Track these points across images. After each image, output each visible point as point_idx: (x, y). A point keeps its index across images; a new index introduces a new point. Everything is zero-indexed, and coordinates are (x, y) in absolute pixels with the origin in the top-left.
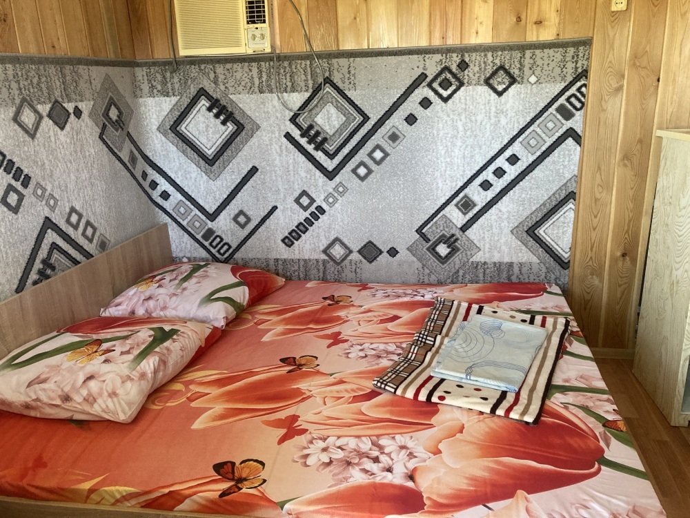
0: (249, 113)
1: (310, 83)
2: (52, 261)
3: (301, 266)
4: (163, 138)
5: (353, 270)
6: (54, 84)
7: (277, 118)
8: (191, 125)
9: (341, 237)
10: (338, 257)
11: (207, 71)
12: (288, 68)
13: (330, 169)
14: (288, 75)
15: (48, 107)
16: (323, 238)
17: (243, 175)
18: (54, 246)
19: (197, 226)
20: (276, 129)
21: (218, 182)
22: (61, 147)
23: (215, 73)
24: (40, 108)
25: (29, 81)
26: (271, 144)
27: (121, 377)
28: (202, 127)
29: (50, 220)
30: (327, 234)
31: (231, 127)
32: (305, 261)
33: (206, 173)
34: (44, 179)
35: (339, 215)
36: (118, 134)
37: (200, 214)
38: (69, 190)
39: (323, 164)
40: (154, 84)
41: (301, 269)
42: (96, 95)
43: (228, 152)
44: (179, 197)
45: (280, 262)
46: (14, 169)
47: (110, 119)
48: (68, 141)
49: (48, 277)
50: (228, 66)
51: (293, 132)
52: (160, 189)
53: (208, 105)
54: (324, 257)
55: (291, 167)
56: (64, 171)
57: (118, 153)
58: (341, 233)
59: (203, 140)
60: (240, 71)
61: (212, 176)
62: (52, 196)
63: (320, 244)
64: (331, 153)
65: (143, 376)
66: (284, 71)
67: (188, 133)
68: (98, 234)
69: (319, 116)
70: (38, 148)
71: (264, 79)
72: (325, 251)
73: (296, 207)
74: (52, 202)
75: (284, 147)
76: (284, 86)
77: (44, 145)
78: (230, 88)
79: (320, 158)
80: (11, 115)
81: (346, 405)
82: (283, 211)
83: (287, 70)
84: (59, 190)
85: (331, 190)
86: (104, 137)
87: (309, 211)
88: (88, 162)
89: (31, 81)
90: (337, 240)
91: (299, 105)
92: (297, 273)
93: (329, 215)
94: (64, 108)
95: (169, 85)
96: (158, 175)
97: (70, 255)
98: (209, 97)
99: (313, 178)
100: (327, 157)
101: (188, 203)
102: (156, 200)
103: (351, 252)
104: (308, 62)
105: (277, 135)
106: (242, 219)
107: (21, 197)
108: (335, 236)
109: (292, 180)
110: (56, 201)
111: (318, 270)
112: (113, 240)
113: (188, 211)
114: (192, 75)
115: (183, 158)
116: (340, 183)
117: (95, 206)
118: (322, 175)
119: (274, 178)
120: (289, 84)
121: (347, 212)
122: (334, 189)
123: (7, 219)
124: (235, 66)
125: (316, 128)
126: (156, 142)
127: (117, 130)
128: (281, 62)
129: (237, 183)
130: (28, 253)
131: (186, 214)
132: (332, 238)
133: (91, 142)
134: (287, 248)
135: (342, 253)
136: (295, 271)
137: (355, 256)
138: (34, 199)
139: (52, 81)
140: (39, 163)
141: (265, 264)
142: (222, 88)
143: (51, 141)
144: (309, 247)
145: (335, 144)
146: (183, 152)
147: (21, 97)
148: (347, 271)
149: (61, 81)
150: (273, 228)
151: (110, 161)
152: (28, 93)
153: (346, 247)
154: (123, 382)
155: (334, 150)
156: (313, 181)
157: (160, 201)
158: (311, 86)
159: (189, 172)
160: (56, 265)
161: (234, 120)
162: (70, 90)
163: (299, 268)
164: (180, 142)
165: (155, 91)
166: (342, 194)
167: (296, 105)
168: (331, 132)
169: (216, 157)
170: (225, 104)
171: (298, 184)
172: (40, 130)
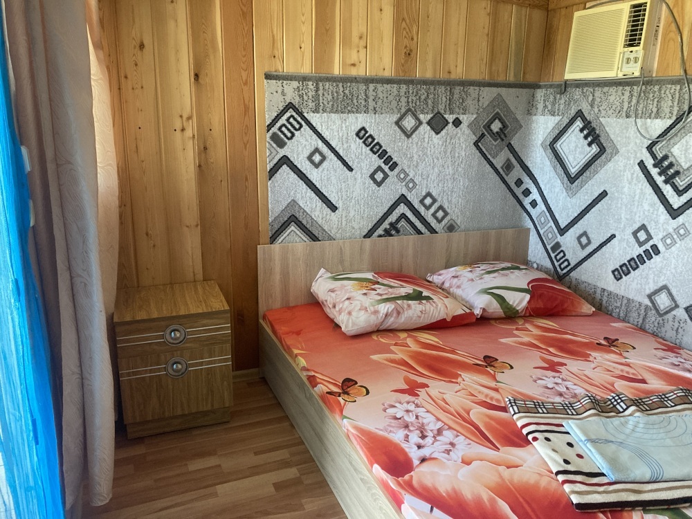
0: (612, 137)
1: (676, 109)
2: (399, 226)
3: (624, 305)
4: (544, 153)
5: (675, 329)
6: (440, 100)
7: (636, 143)
8: (565, 144)
9: (670, 287)
10: (662, 307)
11: (588, 93)
12: (657, 93)
13: (675, 207)
14: (656, 100)
15: (429, 116)
16: (651, 281)
17: (594, 198)
18: (403, 216)
19: (550, 237)
20: (633, 156)
21: (574, 200)
22: (432, 146)
23: (593, 96)
24: (422, 117)
25: (418, 97)
26: (625, 171)
27: (362, 306)
28: (573, 145)
29: (405, 197)
30: (656, 278)
31: (595, 149)
32: (629, 300)
33: (566, 190)
34: (409, 167)
35: (674, 261)
36: (495, 143)
37: (554, 227)
38: (429, 179)
39: (669, 200)
40: (547, 103)
41: (623, 307)
42: (481, 110)
43: (587, 173)
44: (543, 208)
45: (606, 294)
46: (386, 157)
47: (491, 130)
48: (440, 143)
49: (391, 235)
50: (606, 89)
51: (647, 160)
52: (531, 198)
53: (581, 126)
54: (647, 302)
55: (637, 197)
56: (430, 165)
57: (491, 159)
58: (671, 281)
59: (571, 158)
60: (614, 95)
61: (570, 193)
62: (412, 180)
63: (647, 287)
64: (681, 188)
65: (376, 312)
66: (653, 96)
67: (561, 151)
68: (448, 218)
69: (676, 147)
70: (411, 145)
71: (633, 104)
72: (650, 296)
73: (632, 240)
74: (411, 185)
75: (635, 175)
76: (650, 111)
77: (417, 143)
78: (602, 111)
79: (668, 192)
80: (395, 120)
81: (468, 402)
82: (620, 241)
83: (656, 95)
84: (420, 177)
85: (671, 230)
86: (479, 144)
87: (644, 248)
88: (455, 162)
89: (420, 97)
90: (664, 288)
91: (659, 132)
92: (618, 310)
93: (663, 256)
94: (445, 118)
95: (557, 105)
96: (533, 185)
97: (416, 227)
98: (584, 119)
99: (655, 212)
100: (675, 193)
101: (548, 214)
102: (526, 207)
103: (677, 306)
104: (678, 87)
105: (632, 162)
106: (584, 240)
107: (386, 176)
108: (664, 283)
109: (634, 210)
110: (415, 185)
111: (639, 315)
112: (463, 227)
113: (547, 222)
114: (576, 97)
115: (553, 174)
116: (683, 224)
117: (452, 196)
118: (666, 212)
119: (619, 205)
120: (655, 110)
121: (683, 259)
122: (675, 230)
123: (371, 189)
124: (611, 90)
125: (671, 159)
126: (538, 155)
127: (495, 140)
128: (652, 87)
129: (588, 204)
130: (381, 215)
131: (545, 224)
132: (660, 285)
133: (464, 146)
134: (615, 281)
135: (667, 305)
136: (617, 307)
137: (680, 313)
138: (396, 180)
139: (440, 98)
140: (409, 156)
141: (593, 290)
142: (596, 110)
143: (424, 141)
144: (635, 287)
145: (686, 180)
146: (555, 168)
147: (407, 108)
148: (668, 327)
149: (448, 98)
150: (607, 256)
151: (480, 164)
152: (414, 105)
153: (673, 299)
154: (360, 309)
155: (684, 187)
156: (655, 216)
157: (529, 207)
158: (675, 113)
159: (555, 187)
160: (401, 230)
161: (599, 143)
162: (454, 105)
163: (621, 305)
164: (554, 158)
165: (546, 110)
166: (682, 237)
167: (656, 132)
168: (685, 166)
169: (577, 176)
170: (595, 126)
171: (640, 217)
172: (417, 132)
